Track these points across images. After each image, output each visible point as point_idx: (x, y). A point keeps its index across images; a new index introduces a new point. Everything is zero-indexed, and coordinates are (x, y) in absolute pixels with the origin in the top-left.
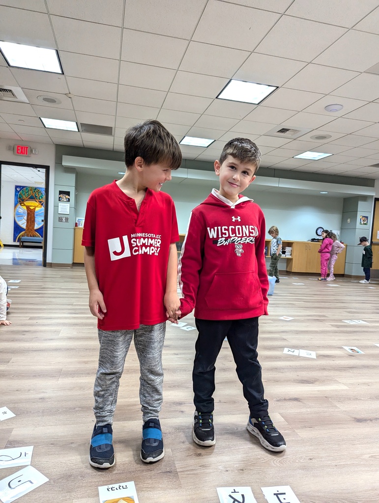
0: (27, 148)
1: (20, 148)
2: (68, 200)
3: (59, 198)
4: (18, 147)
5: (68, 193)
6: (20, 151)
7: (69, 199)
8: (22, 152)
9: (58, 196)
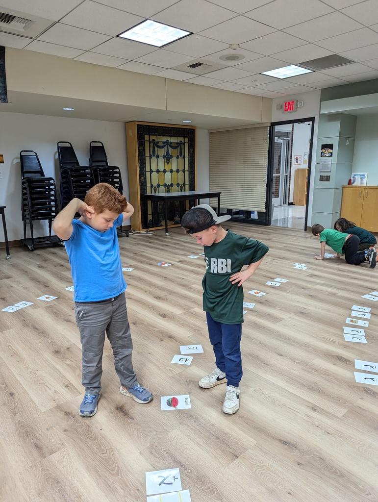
0: (293, 102)
1: (287, 105)
2: (330, 154)
3: (322, 153)
4: (286, 103)
5: (330, 146)
6: (287, 108)
7: (332, 153)
8: (289, 109)
9: (320, 151)
